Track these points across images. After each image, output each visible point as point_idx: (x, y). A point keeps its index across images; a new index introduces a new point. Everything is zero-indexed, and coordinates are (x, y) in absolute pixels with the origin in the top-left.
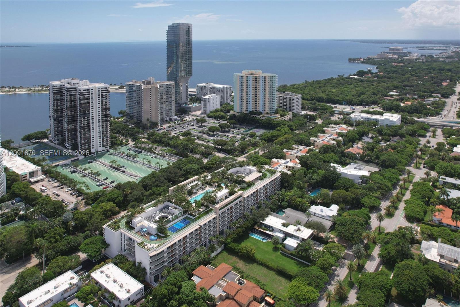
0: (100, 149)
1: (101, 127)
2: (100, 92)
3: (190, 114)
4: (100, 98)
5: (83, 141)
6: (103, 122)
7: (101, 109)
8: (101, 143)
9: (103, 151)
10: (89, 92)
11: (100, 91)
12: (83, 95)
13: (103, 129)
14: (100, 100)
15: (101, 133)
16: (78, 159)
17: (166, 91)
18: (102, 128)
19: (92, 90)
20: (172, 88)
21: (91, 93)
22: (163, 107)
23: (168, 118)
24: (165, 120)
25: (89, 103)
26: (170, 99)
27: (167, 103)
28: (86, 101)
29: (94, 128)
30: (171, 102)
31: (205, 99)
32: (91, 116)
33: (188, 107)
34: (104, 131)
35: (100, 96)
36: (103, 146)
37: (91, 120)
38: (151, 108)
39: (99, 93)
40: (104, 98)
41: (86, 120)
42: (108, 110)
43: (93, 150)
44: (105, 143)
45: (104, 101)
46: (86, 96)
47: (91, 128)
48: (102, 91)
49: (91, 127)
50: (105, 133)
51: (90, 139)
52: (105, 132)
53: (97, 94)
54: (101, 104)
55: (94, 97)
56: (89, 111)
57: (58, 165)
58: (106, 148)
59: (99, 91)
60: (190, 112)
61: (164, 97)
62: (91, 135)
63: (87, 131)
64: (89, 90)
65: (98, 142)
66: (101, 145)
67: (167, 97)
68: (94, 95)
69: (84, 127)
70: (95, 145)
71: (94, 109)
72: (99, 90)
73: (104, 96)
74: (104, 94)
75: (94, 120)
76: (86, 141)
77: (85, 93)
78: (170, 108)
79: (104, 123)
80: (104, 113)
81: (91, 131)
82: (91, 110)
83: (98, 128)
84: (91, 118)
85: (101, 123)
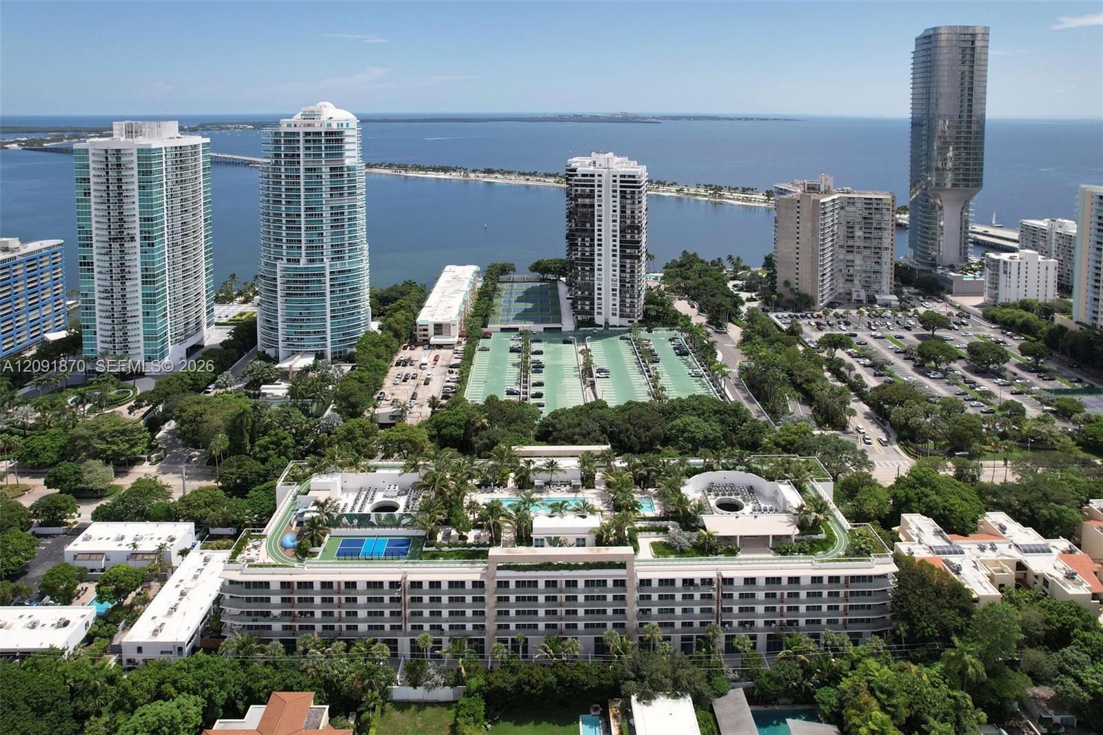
0: (615, 321)
1: (618, 269)
2: (618, 184)
3: (944, 300)
4: (618, 199)
5: (580, 293)
6: (622, 257)
7: (618, 224)
8: (618, 307)
9: (620, 326)
10: (593, 181)
11: (618, 182)
12: (583, 186)
13: (623, 275)
14: (618, 204)
15: (618, 283)
16: (561, 328)
17: (865, 218)
18: (622, 271)
19: (600, 178)
20: (885, 211)
21: (596, 183)
22: (853, 261)
23: (863, 295)
24: (854, 297)
25: (592, 206)
26: (875, 243)
27: (867, 252)
28: (587, 201)
29: (603, 267)
30: (877, 251)
31: (994, 260)
32: (596, 237)
33: (948, 277)
34: (627, 280)
35: (618, 194)
36: (621, 316)
37: (596, 248)
38: (798, 253)
39: (615, 186)
40: (629, 201)
41: (587, 244)
42: (636, 232)
43: (599, 320)
44: (628, 310)
45: (628, 207)
46: (588, 189)
47: (596, 267)
48: (621, 182)
49: (596, 263)
50: (629, 285)
51: (594, 291)
52: (629, 282)
53: (611, 189)
54: (618, 213)
55: (603, 194)
56: (593, 225)
57: (516, 329)
58: (629, 322)
59: (615, 181)
60: (950, 292)
61: (859, 233)
62: (596, 282)
63: (588, 271)
64: (593, 176)
65: (611, 302)
66: (618, 312)
67: (867, 235)
68: (603, 189)
69: (582, 259)
70: (603, 307)
71: (603, 223)
72: (615, 178)
73: (629, 196)
74: (628, 190)
75: (603, 248)
76: (586, 293)
77: (585, 181)
78: (877, 268)
79: (628, 261)
80: (628, 236)
81: (596, 272)
82: (596, 223)
83: (611, 268)
84: (596, 242)
85: (618, 259)
